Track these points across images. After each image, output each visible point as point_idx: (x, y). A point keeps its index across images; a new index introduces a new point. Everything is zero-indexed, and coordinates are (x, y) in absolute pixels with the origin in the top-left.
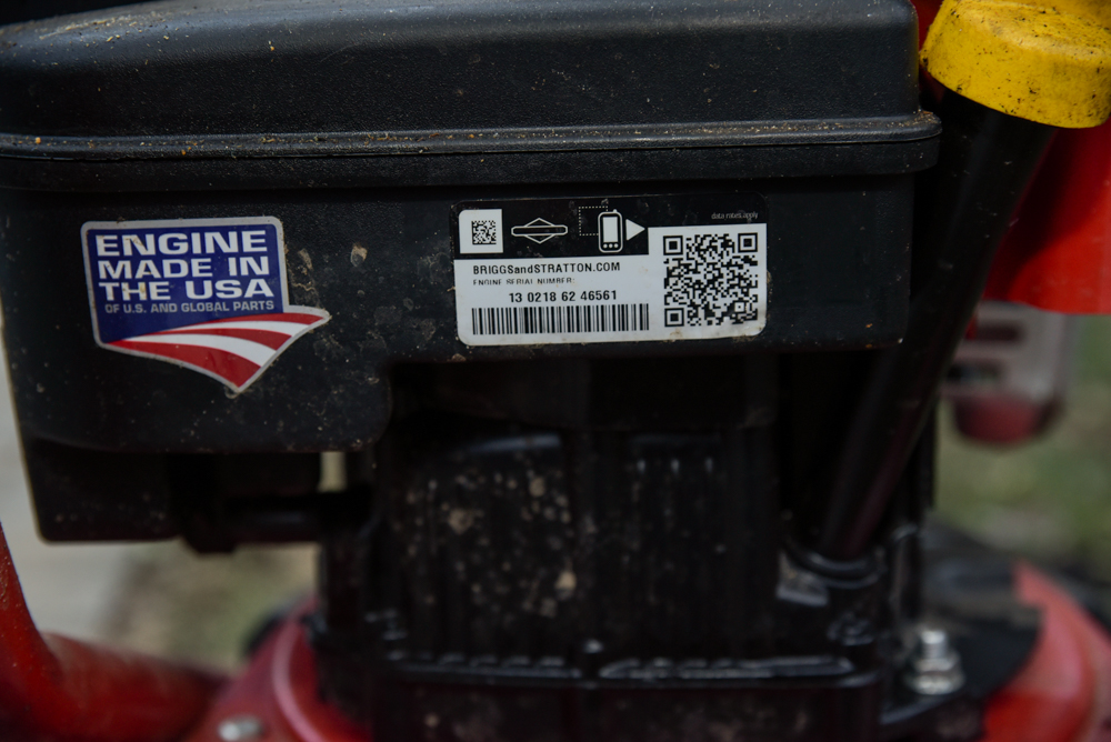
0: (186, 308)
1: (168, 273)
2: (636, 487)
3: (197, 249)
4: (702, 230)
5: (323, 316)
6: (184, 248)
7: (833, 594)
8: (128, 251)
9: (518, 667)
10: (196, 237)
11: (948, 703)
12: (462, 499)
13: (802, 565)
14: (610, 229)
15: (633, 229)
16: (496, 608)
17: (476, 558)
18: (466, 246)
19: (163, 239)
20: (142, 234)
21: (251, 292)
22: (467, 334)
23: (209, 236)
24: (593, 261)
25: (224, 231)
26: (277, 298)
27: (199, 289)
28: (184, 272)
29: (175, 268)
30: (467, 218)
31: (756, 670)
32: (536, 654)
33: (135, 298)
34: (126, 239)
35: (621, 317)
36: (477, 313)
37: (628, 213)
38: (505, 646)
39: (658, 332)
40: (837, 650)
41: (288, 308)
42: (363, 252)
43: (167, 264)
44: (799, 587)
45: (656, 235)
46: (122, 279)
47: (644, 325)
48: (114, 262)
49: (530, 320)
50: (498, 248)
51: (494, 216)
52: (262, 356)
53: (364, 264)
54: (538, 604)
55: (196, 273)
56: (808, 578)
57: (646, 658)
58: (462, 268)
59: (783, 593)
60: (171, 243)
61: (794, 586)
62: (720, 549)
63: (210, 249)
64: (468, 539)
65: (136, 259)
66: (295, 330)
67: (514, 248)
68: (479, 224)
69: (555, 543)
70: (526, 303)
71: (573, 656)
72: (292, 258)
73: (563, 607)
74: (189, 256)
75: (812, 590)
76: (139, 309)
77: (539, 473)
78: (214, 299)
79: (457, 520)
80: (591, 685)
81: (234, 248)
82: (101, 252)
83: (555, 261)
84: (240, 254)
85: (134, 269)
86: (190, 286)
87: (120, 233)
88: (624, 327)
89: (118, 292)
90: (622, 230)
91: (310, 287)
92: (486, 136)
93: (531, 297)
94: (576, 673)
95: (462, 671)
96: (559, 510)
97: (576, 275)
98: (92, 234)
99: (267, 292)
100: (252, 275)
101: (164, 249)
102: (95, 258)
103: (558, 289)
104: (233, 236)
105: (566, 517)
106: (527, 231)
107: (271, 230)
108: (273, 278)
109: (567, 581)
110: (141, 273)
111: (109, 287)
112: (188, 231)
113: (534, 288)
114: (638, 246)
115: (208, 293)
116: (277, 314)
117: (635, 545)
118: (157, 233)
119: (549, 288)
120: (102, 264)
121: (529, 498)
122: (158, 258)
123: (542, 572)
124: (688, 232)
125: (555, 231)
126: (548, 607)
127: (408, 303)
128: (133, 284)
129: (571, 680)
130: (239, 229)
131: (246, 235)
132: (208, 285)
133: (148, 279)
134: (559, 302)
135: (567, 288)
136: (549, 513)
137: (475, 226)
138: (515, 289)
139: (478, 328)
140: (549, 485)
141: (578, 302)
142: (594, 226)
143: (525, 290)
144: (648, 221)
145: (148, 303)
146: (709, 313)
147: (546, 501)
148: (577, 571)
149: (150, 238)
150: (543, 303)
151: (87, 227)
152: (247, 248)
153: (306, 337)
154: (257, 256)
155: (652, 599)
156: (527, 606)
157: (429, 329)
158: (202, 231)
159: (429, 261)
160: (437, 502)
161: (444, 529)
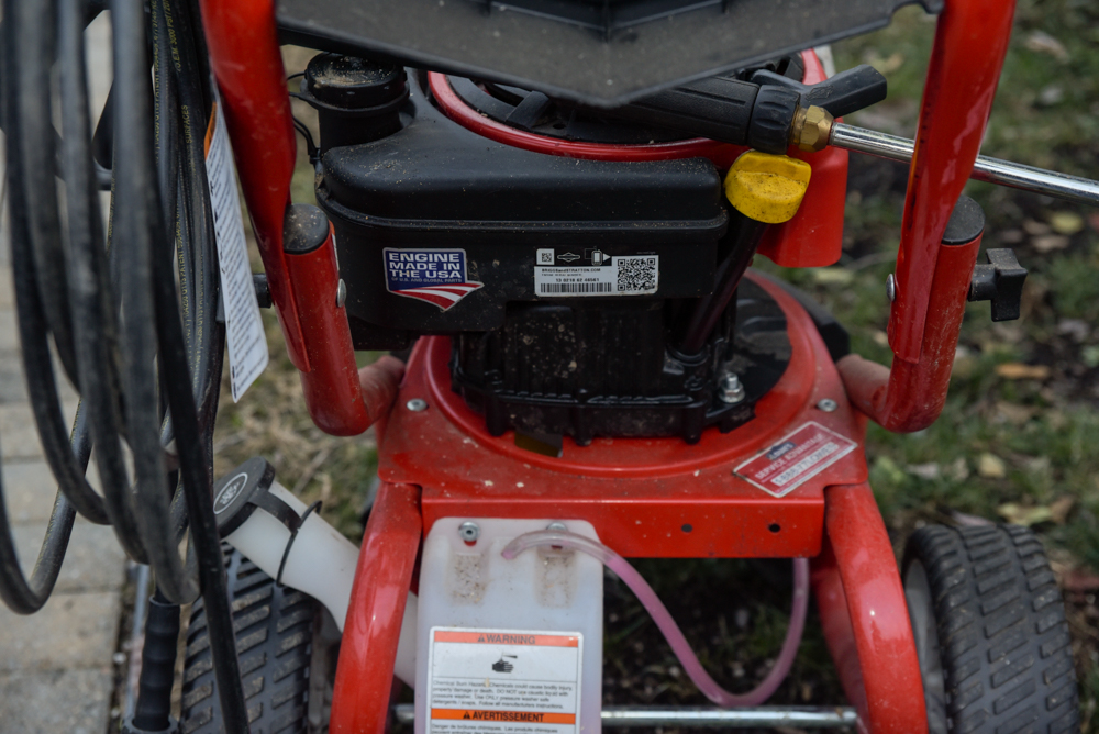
0: (425, 280)
1: (418, 268)
2: (604, 330)
3: (431, 260)
4: (633, 258)
5: (481, 285)
6: (425, 259)
7: (686, 369)
8: (402, 259)
9: (551, 398)
10: (430, 256)
11: (737, 407)
12: (529, 332)
13: (674, 357)
14: (597, 257)
15: (606, 257)
16: (542, 374)
17: (534, 355)
18: (539, 261)
19: (417, 256)
20: (408, 254)
21: (452, 276)
22: (538, 292)
23: (436, 256)
24: (590, 268)
25: (442, 254)
26: (463, 278)
27: (431, 273)
28: (425, 267)
29: (422, 266)
30: (540, 252)
31: (653, 400)
32: (559, 393)
33: (405, 276)
34: (402, 256)
35: (600, 287)
36: (543, 286)
37: (604, 251)
38: (545, 389)
39: (615, 292)
40: (687, 393)
41: (467, 282)
42: (498, 263)
43: (418, 265)
44: (672, 368)
45: (615, 259)
46: (400, 269)
47: (609, 290)
48: (397, 263)
49: (564, 288)
50: (552, 263)
51: (552, 251)
52: (456, 298)
53: (498, 266)
54: (560, 373)
55: (430, 268)
56: (676, 363)
57: (606, 395)
58: (537, 270)
59: (666, 370)
60: (420, 257)
61: (670, 367)
62: (639, 354)
63: (436, 260)
64: (532, 347)
65: (406, 262)
66: (469, 290)
67: (558, 263)
68: (545, 255)
69: (569, 350)
70: (563, 282)
71: (575, 394)
72: (469, 264)
73: (571, 374)
74: (427, 262)
75: (678, 368)
76: (406, 280)
77: (562, 323)
78: (437, 278)
79: (526, 340)
80: (582, 406)
81: (446, 260)
82: (391, 258)
83: (575, 268)
84: (449, 262)
85: (405, 266)
86: (427, 274)
87: (400, 253)
88: (601, 290)
89: (397, 274)
90: (601, 257)
91: (476, 274)
92: (549, 225)
93: (565, 280)
94: (576, 401)
95: (527, 398)
96: (570, 337)
97: (583, 273)
98: (388, 253)
99: (459, 276)
100: (453, 269)
101: (417, 259)
102: (388, 261)
103: (576, 278)
104: (446, 256)
105: (573, 340)
106: (563, 257)
107: (461, 254)
108: (461, 271)
109: (573, 365)
110: (407, 267)
111: (394, 272)
112: (427, 253)
113: (566, 277)
114: (608, 263)
115: (435, 276)
116: (463, 284)
117: (603, 352)
118: (415, 253)
119: (572, 277)
120: (391, 264)
121: (558, 333)
122: (415, 263)
123: (563, 361)
124: (628, 258)
125: (576, 257)
126: (565, 375)
127: (516, 282)
128: (404, 271)
129: (574, 404)
130: (448, 253)
131: (451, 256)
132: (435, 273)
133: (410, 270)
134: (576, 282)
135: (579, 277)
136: (566, 338)
137: (543, 255)
138: (558, 277)
139: (543, 290)
140: (566, 328)
141: (583, 282)
142: (590, 255)
143: (562, 278)
144: (612, 254)
145: (410, 278)
146: (635, 286)
147: (565, 334)
148: (577, 361)
149: (412, 255)
150: (569, 282)
151: (385, 249)
152: (451, 260)
153: (473, 292)
154: (455, 263)
155: (609, 373)
156: (556, 373)
157: (524, 290)
158: (433, 253)
159: (524, 267)
160: (518, 333)
161: (521, 343)
